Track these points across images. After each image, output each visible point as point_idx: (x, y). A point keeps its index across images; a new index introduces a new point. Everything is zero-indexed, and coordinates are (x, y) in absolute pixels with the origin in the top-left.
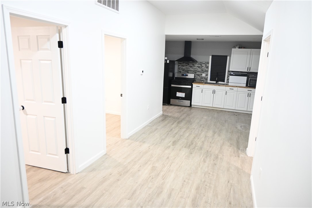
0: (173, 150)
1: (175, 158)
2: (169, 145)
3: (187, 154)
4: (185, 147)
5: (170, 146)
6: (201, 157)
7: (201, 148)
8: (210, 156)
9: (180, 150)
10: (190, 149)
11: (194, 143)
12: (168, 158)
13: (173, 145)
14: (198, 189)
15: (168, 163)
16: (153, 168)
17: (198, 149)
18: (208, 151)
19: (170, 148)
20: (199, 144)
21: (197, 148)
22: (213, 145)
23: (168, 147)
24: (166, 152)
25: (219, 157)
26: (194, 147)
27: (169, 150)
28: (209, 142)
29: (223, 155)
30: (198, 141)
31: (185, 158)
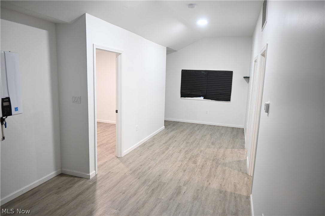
0: (180, 180)
1: (177, 171)
2: (185, 188)
3: (165, 175)
4: (164, 184)
5: (184, 185)
7: (145, 182)
9: (171, 180)
10: (160, 180)
11: (149, 191)
12: (185, 171)
13: (180, 186)
14: (164, 153)
15: (184, 166)
16: (195, 162)
19: (184, 182)
21: (150, 183)
22: (124, 189)
23: (186, 184)
24: (187, 178)
25: (131, 172)
26: (152, 185)
27: (185, 180)
28: (125, 194)
29: (125, 173)
30: (141, 197)
31: (168, 170)
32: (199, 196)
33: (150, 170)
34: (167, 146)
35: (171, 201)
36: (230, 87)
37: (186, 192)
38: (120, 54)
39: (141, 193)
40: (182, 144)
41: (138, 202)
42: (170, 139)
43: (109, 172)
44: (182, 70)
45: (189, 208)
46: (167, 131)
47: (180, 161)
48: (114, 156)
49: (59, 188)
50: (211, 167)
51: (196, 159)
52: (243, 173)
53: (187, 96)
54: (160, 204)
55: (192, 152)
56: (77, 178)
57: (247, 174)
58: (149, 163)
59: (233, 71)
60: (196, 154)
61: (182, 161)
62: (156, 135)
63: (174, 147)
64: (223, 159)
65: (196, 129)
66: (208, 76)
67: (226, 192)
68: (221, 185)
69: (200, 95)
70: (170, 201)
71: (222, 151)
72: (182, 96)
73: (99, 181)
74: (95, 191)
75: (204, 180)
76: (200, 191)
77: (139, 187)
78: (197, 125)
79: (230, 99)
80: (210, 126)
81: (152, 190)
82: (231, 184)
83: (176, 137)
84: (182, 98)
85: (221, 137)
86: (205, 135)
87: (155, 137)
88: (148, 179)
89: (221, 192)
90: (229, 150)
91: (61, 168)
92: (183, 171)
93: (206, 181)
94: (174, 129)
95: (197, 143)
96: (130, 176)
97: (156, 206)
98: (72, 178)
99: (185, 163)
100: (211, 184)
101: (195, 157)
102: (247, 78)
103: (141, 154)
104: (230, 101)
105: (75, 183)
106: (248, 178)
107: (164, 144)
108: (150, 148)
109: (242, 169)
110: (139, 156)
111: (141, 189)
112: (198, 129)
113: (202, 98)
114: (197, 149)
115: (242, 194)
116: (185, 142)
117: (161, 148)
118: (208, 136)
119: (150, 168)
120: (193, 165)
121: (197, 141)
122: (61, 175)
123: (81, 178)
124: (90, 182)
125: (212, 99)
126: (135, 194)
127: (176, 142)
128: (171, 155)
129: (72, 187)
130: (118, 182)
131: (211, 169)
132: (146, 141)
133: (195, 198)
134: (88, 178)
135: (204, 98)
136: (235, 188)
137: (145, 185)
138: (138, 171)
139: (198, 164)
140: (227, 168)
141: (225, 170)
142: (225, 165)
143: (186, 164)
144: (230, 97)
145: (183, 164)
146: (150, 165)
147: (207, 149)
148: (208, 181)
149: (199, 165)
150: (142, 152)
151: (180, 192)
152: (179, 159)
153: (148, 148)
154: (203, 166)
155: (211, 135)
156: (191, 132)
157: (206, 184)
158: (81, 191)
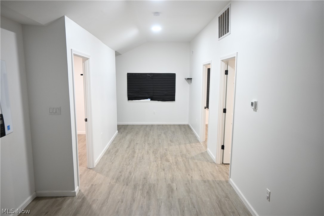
0: (165, 179)
1: (157, 171)
2: (174, 184)
3: (149, 177)
4: (154, 185)
5: (172, 183)
6: (133, 176)
7: (135, 187)
8: (124, 179)
9: (158, 180)
10: (148, 183)
11: (145, 195)
12: (164, 170)
14: (133, 157)
15: (161, 166)
17: (139, 185)
18: (127, 185)
19: (170, 180)
20: (138, 195)
21: (141, 187)
22: (119, 198)
23: (173, 180)
24: (170, 175)
25: (115, 180)
26: (144, 189)
27: (170, 178)
28: (124, 202)
29: (110, 183)
30: (141, 201)
31: (149, 172)
32: (191, 189)
33: (132, 174)
34: (133, 150)
35: (171, 198)
36: (174, 88)
37: (178, 188)
38: (88, 59)
39: (139, 197)
40: (145, 146)
41: (142, 207)
42: (130, 143)
43: (92, 185)
44: (128, 74)
45: (189, 201)
46: (122, 135)
47: (153, 162)
48: (84, 168)
49: (46, 213)
50: (184, 163)
51: (167, 158)
52: (211, 162)
53: (135, 99)
54: (162, 204)
55: (159, 152)
56: (61, 198)
57: (214, 163)
58: (127, 169)
59: (175, 74)
60: (163, 153)
61: (156, 161)
62: (114, 140)
63: (139, 150)
64: (189, 154)
65: (148, 129)
66: (153, 78)
67: (208, 181)
68: (201, 176)
69: (147, 97)
70: (169, 198)
71: (183, 146)
72: (129, 99)
73: (87, 195)
74: (90, 206)
75: (185, 175)
76: (188, 185)
77: (133, 193)
78: (147, 126)
79: (175, 99)
80: (159, 125)
81: (147, 192)
82: (208, 173)
83: (134, 139)
84: (129, 101)
85: (174, 134)
86: (160, 135)
87: (114, 142)
88: (136, 184)
89: (205, 182)
90: (188, 145)
91: (35, 191)
92: (163, 170)
93: (188, 175)
94: (127, 132)
95: (158, 142)
96: (117, 184)
97: (160, 206)
98: (54, 200)
99: (159, 163)
100: (193, 177)
101: (164, 156)
102: (189, 80)
103: (113, 162)
104: (175, 100)
105: (61, 204)
106: (218, 167)
107: (127, 148)
108: (117, 154)
109: (208, 159)
110: (111, 163)
111: (137, 194)
112: (150, 130)
113: (149, 100)
114: (162, 149)
115: (221, 180)
116: (146, 143)
117: (127, 152)
118: (163, 136)
119: (130, 173)
120: (168, 163)
121: (157, 141)
122: (37, 199)
123: (64, 197)
124: (78, 199)
125: (158, 100)
126: (134, 201)
127: (138, 145)
128: (142, 158)
129: (61, 208)
130: (109, 193)
131: (185, 164)
132: (108, 148)
133: (189, 191)
134: (74, 195)
135: (151, 100)
136: (213, 176)
137: (138, 189)
138: (122, 178)
139: (171, 161)
140: (196, 161)
141: (196, 163)
142: (193, 158)
143: (161, 163)
144: (175, 97)
145: (158, 164)
146: (128, 171)
147: (170, 147)
148: (189, 175)
149: (173, 162)
150: (111, 159)
151: (173, 189)
152: (152, 159)
153: (115, 155)
154: (176, 163)
155: (164, 133)
156: (146, 134)
157: (189, 178)
158: (75, 210)
